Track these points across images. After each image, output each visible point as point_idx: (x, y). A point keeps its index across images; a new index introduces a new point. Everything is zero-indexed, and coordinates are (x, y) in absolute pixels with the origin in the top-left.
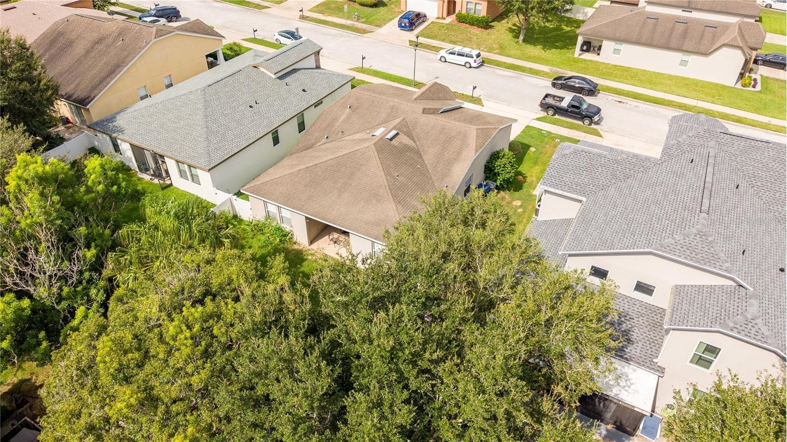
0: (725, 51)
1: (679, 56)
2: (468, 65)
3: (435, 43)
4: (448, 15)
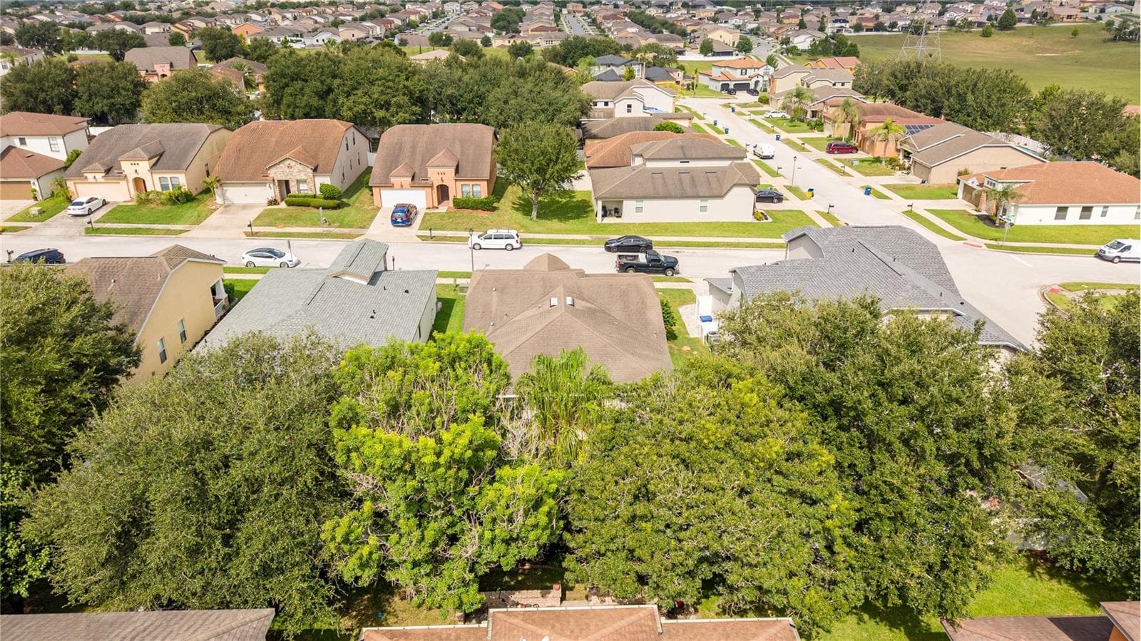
0: (736, 189)
1: (698, 203)
2: (509, 248)
3: (449, 233)
4: (439, 203)
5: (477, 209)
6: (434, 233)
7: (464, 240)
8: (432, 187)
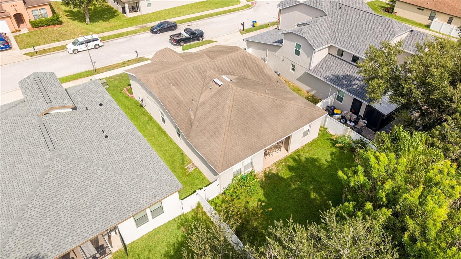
2: (97, 47)
3: (46, 47)
4: (19, 27)
5: (49, 25)
6: (37, 48)
7: (64, 48)
8: (10, 17)
